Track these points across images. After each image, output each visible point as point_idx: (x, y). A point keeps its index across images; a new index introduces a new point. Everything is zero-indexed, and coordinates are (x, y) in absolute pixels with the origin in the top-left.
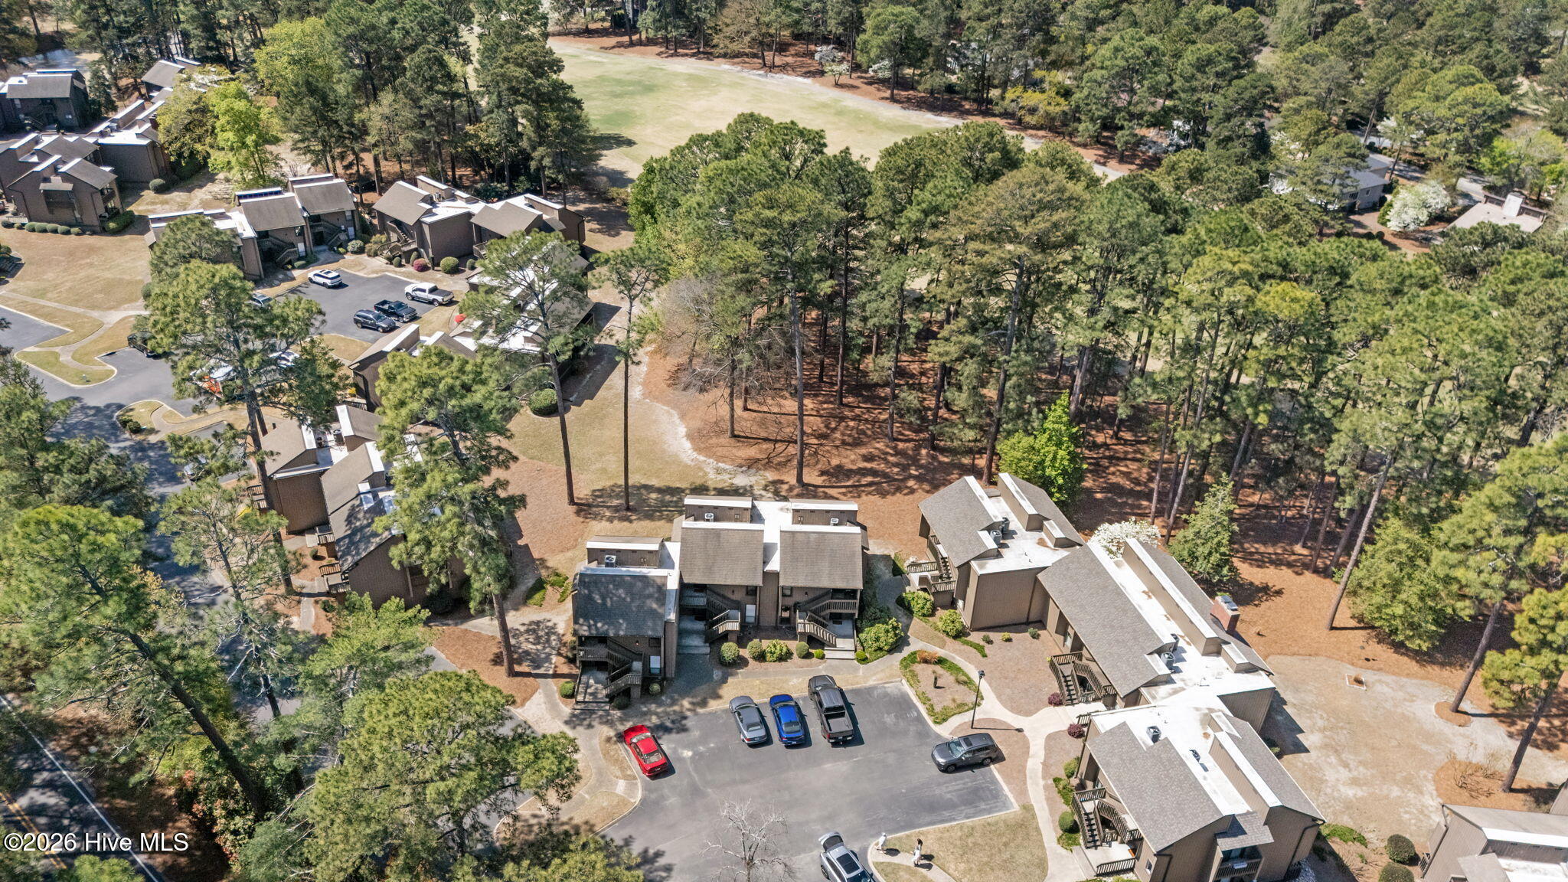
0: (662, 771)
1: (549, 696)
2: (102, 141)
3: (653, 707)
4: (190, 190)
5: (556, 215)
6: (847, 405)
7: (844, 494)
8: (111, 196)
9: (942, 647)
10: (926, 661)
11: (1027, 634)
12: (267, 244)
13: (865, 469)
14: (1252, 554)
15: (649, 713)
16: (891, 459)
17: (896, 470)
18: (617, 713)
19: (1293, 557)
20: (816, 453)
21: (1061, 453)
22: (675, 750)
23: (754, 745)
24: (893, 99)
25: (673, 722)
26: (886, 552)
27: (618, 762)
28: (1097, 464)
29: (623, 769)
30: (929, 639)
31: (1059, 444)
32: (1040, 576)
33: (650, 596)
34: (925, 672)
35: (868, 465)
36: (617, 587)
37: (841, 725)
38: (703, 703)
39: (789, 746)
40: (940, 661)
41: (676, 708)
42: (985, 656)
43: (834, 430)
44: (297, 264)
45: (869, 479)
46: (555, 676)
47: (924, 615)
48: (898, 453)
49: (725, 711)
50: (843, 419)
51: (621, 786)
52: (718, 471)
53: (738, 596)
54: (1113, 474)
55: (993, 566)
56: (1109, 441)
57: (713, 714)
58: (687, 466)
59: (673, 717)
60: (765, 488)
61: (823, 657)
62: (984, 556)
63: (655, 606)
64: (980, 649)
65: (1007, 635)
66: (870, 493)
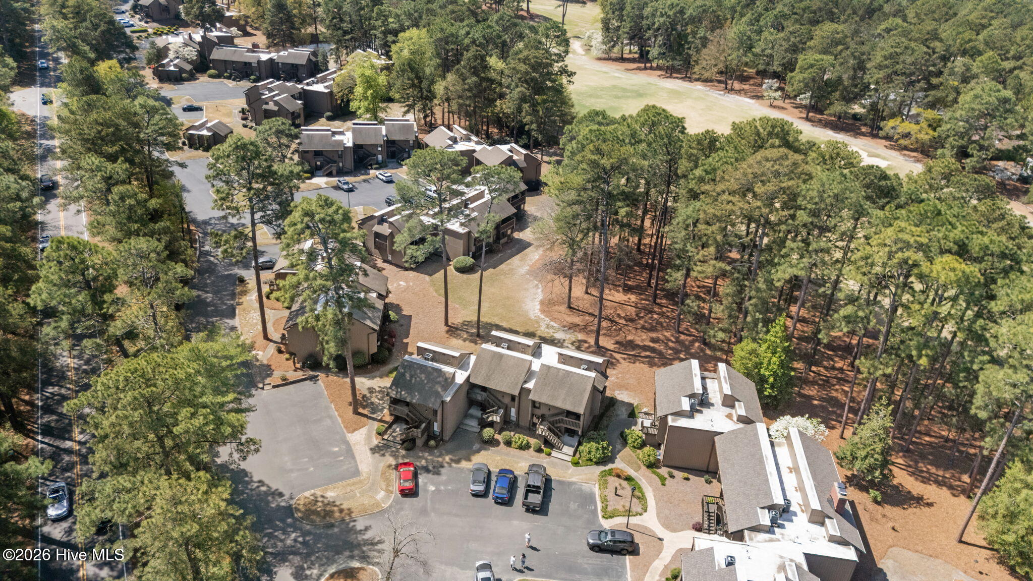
0: (410, 493)
1: (369, 431)
2: (306, 88)
3: (426, 454)
4: (344, 121)
5: (523, 158)
6: (658, 304)
7: (624, 359)
8: (299, 116)
9: (636, 471)
10: (619, 476)
11: (703, 479)
12: (361, 152)
13: (649, 347)
14: (922, 471)
15: (423, 457)
16: (671, 344)
17: (670, 352)
18: (403, 452)
19: (958, 483)
20: (620, 329)
21: (774, 359)
22: (425, 484)
23: (476, 495)
24: (807, 119)
25: (434, 467)
26: (632, 402)
27: (388, 481)
28: (827, 381)
29: (388, 485)
30: (629, 463)
31: (774, 353)
32: (717, 438)
33: (439, 383)
34: (613, 482)
35: (652, 345)
36: (421, 373)
37: (535, 499)
38: (458, 461)
39: (497, 503)
40: (628, 479)
41: (440, 459)
42: (664, 484)
43: (640, 318)
44: (374, 166)
45: (648, 353)
46: (381, 421)
47: (634, 447)
48: (678, 341)
49: (468, 469)
50: (651, 312)
51: (381, 494)
52: (548, 326)
53: (507, 400)
54: (837, 390)
55: (683, 423)
56: (845, 367)
57: (462, 470)
58: (530, 319)
59: (435, 464)
60: (572, 344)
61: (549, 454)
62: (679, 414)
63: (440, 390)
64: (663, 480)
65: (686, 475)
66: (643, 362)
